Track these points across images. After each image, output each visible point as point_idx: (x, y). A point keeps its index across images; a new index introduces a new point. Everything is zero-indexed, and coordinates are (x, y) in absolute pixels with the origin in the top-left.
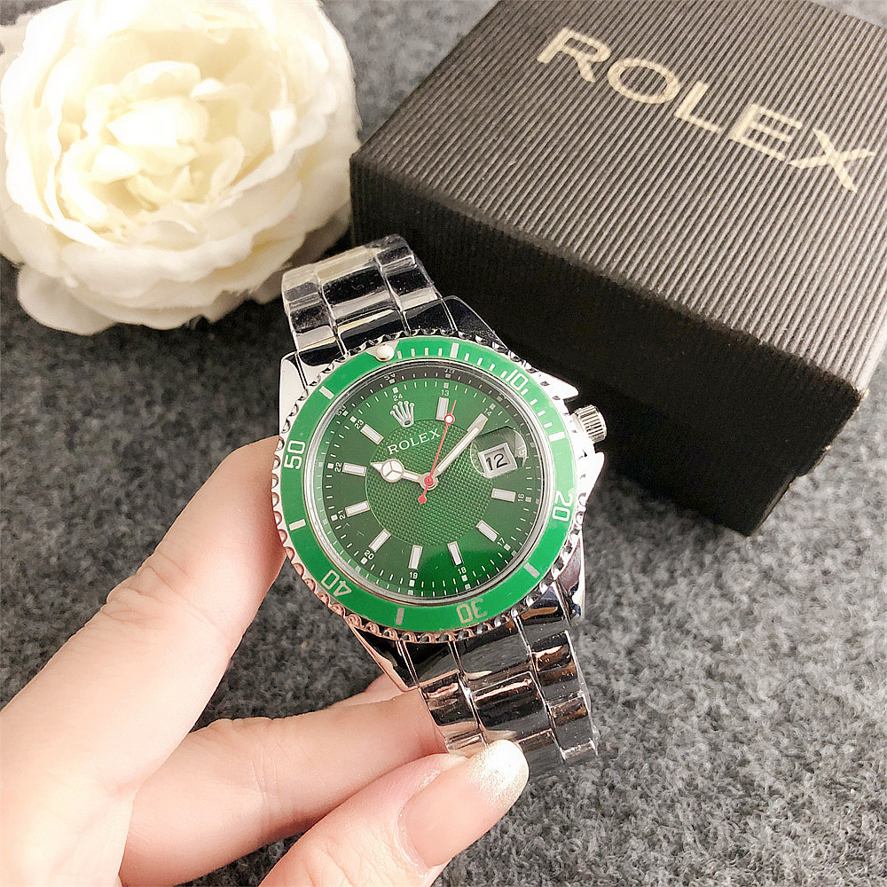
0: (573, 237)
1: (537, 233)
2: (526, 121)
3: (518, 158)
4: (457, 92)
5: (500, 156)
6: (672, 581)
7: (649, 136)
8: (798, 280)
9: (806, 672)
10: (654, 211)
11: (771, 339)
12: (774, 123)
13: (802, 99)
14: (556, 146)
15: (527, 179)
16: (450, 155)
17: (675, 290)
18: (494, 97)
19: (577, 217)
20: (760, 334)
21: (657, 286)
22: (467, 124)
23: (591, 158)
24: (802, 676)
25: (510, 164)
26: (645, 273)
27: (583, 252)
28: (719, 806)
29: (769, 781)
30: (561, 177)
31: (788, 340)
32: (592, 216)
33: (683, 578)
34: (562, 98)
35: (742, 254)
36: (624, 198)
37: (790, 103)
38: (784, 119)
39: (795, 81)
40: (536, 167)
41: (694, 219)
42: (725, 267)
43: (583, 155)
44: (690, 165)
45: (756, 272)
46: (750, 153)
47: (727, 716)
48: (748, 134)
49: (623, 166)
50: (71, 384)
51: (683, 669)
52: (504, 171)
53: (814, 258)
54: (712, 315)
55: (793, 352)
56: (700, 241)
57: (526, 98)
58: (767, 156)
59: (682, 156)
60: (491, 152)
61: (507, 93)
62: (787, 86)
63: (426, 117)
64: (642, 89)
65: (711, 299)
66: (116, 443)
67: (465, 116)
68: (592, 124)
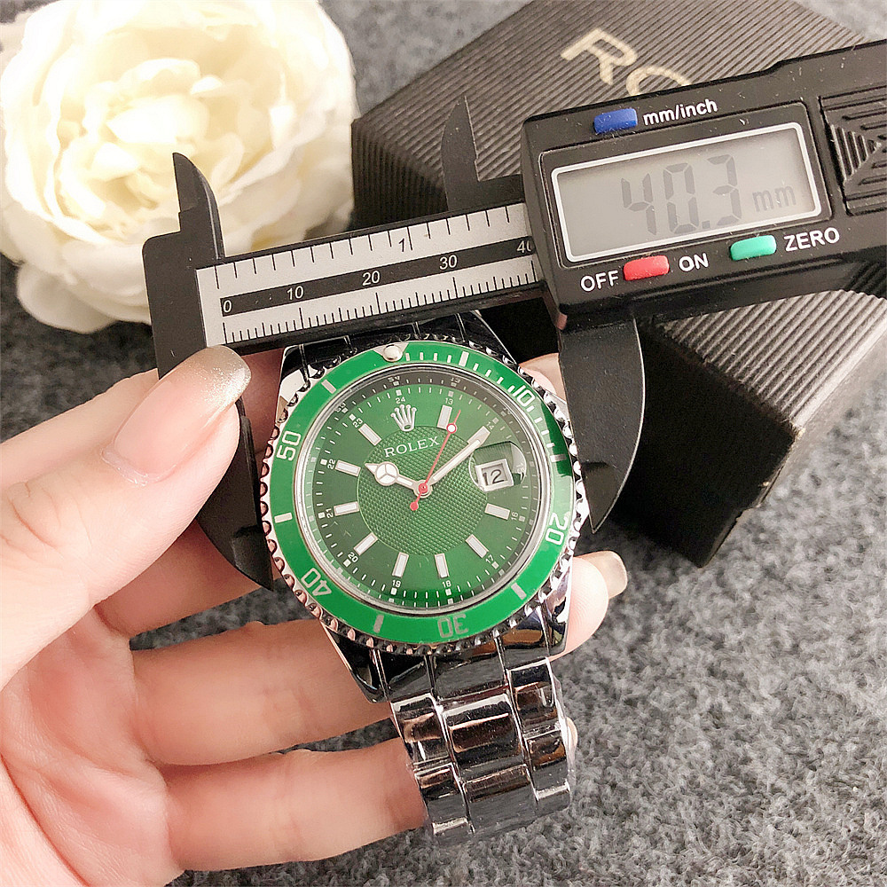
6: (673, 578)
9: (808, 669)
24: (805, 674)
28: (721, 804)
29: (771, 779)
33: (684, 576)
47: (730, 714)
51: (685, 666)
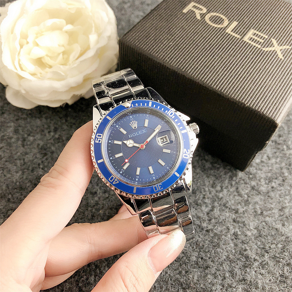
0: (188, 68)
1: (177, 66)
2: (177, 31)
3: (173, 43)
4: (155, 21)
5: (167, 41)
6: (222, 190)
7: (217, 38)
8: (261, 87)
9: (266, 220)
10: (216, 62)
11: (250, 105)
12: (258, 36)
13: (269, 28)
14: (186, 39)
15: (175, 49)
16: (151, 40)
17: (220, 87)
18: (167, 23)
19: (190, 62)
20: (246, 103)
21: (214, 85)
22: (157, 31)
23: (196, 44)
24: (265, 222)
25: (170, 44)
26: (211, 81)
27: (191, 73)
28: (237, 264)
29: (254, 256)
30: (186, 49)
31: (255, 105)
32: (195, 62)
33: (225, 189)
34: (189, 24)
35: (243, 77)
36: (206, 57)
37: (265, 30)
38: (262, 35)
39: (267, 22)
40: (178, 46)
41: (228, 65)
42: (237, 81)
43: (194, 42)
44: (229, 48)
45: (247, 83)
46: (249, 45)
47: (240, 235)
48: (249, 39)
49: (207, 47)
50: (24, 125)
51: (226, 219)
52: (168, 46)
53: (267, 80)
54: (231, 96)
55: (256, 109)
56: (230, 72)
57: (178, 23)
58: (255, 46)
59: (227, 45)
60: (164, 40)
61: (171, 22)
62: (264, 24)
63: (144, 28)
64: (216, 23)
65: (231, 91)
66: (39, 145)
67: (157, 28)
68: (198, 33)
